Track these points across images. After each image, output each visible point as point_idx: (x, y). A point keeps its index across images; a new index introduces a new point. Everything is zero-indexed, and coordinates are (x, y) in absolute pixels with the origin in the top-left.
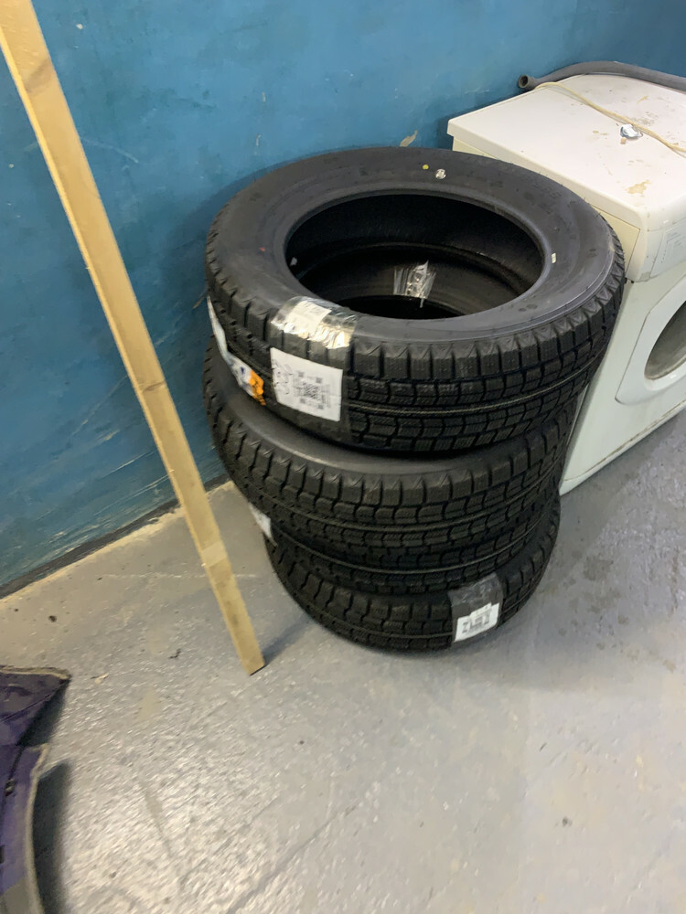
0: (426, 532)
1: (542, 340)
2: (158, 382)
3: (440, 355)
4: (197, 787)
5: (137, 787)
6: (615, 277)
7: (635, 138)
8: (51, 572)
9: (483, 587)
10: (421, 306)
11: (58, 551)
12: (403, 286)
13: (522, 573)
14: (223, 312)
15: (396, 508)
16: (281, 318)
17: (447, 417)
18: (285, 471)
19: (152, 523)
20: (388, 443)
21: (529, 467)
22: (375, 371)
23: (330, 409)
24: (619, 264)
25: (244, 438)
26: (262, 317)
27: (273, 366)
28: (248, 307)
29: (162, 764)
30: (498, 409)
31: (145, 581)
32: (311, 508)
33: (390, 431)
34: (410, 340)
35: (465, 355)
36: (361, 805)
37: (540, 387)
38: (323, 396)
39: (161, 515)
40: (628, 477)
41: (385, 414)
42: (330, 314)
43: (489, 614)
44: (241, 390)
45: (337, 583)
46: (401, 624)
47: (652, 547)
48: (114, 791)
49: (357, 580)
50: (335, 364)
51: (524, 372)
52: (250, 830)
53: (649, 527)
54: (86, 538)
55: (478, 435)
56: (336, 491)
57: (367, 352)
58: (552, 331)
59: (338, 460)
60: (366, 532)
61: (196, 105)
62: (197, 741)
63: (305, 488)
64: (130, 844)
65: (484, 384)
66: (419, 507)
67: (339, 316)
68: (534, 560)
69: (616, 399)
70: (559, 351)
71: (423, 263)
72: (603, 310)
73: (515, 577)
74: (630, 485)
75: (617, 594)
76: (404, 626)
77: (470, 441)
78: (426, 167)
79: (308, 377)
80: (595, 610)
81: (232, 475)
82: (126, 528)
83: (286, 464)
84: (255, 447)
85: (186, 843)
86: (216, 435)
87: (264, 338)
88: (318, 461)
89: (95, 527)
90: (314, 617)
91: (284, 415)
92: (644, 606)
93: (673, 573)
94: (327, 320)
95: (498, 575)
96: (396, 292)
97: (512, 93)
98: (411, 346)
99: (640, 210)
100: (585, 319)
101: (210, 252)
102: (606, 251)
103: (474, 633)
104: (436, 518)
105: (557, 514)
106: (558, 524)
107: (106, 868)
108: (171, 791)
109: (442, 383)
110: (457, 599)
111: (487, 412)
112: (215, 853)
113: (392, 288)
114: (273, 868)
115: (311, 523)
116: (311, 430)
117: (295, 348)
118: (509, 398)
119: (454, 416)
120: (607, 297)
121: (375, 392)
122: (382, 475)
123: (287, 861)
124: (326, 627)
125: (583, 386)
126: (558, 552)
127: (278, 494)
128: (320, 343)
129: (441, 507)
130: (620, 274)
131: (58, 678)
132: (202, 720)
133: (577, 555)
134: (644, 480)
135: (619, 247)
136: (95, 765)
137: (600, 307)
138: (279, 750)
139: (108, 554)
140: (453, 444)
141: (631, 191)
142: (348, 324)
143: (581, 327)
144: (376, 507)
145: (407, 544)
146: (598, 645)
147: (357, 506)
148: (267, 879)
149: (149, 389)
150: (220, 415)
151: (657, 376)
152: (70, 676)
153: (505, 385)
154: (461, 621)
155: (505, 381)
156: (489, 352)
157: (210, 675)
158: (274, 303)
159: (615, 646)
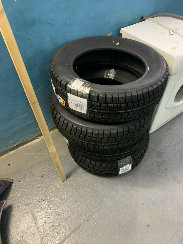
0: (111, 145)
1: (144, 92)
2: (36, 101)
3: (115, 96)
4: (47, 213)
5: (30, 213)
6: (166, 74)
7: (173, 34)
8: (9, 152)
9: (127, 160)
10: (112, 81)
11: (11, 146)
12: (107, 75)
13: (138, 156)
14: (55, 82)
15: (102, 138)
16: (70, 84)
17: (117, 113)
18: (71, 127)
19: (37, 139)
20: (100, 120)
21: (140, 127)
22: (96, 100)
23: (84, 110)
24: (167, 71)
25: (60, 118)
26: (65, 84)
27: (68, 98)
28: (61, 81)
29: (37, 206)
30: (131, 111)
31: (35, 155)
32: (79, 138)
33: (101, 117)
34: (106, 92)
35: (122, 96)
36: (92, 219)
37: (143, 105)
38: (82, 107)
39: (40, 137)
40: (169, 129)
41: (99, 112)
42: (84, 84)
43: (129, 167)
44: (60, 104)
45: (87, 157)
46: (104, 169)
47: (175, 149)
48: (24, 214)
49: (92, 157)
50: (85, 98)
51: (139, 101)
52: (61, 225)
53: (174, 143)
54: (19, 143)
55: (125, 118)
56: (85, 133)
57: (94, 95)
58: (147, 90)
59: (86, 125)
60: (94, 145)
61: (49, 23)
62: (47, 200)
63: (77, 132)
64: (28, 228)
65: (127, 104)
66: (108, 138)
67: (87, 84)
68: (142, 152)
69: (166, 108)
70: (149, 95)
71: (112, 69)
72: (162, 84)
73: (136, 157)
74: (169, 131)
75: (165, 162)
76: (105, 170)
77: (123, 120)
78: (114, 42)
79: (77, 101)
80: (158, 166)
81: (57, 127)
82: (30, 140)
83: (72, 125)
84: (63, 120)
85: (43, 229)
86: (53, 116)
87: (66, 90)
88: (80, 124)
89: (21, 140)
90: (80, 166)
91: (71, 111)
92: (172, 165)
93: (181, 156)
94: (83, 85)
95: (131, 157)
96: (105, 77)
97: (139, 21)
98: (107, 93)
99: (173, 55)
100: (157, 86)
101: (52, 65)
102: (163, 67)
103: (125, 172)
104: (113, 141)
105: (148, 139)
106: (149, 142)
107: (21, 234)
108: (39, 214)
109: (115, 104)
110: (120, 163)
111: (128, 112)
112: (51, 232)
113: (104, 75)
114: (67, 236)
115: (79, 141)
116: (79, 116)
117: (74, 93)
118: (134, 108)
119: (118, 113)
120: (163, 80)
121: (96, 106)
122: (98, 129)
123: (70, 234)
124: (84, 169)
125: (156, 105)
126: (149, 150)
127: (69, 133)
128: (81, 92)
129: (115, 138)
130: (167, 73)
131: (10, 181)
132: (49, 194)
133: (154, 151)
134: (173, 130)
135: (167, 66)
136: (19, 206)
137: (161, 83)
138: (69, 203)
139: (25, 147)
140: (118, 121)
141: (172, 49)
142: (89, 86)
143: (155, 89)
144: (96, 138)
145: (105, 148)
146: (159, 176)
147: (91, 137)
148: (65, 239)
149: (33, 103)
150: (54, 110)
151: (177, 101)
152: (13, 181)
153: (133, 104)
154: (121, 169)
155: (133, 103)
156: (129, 95)
157: (52, 182)
158: (68, 80)
159: (164, 176)
